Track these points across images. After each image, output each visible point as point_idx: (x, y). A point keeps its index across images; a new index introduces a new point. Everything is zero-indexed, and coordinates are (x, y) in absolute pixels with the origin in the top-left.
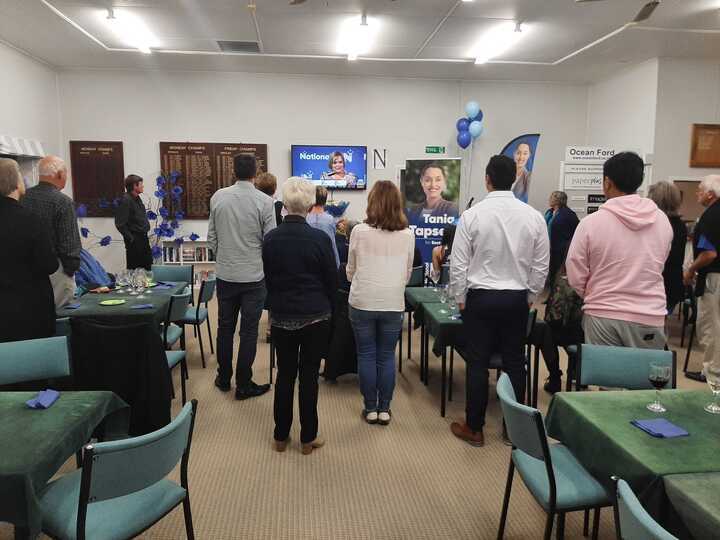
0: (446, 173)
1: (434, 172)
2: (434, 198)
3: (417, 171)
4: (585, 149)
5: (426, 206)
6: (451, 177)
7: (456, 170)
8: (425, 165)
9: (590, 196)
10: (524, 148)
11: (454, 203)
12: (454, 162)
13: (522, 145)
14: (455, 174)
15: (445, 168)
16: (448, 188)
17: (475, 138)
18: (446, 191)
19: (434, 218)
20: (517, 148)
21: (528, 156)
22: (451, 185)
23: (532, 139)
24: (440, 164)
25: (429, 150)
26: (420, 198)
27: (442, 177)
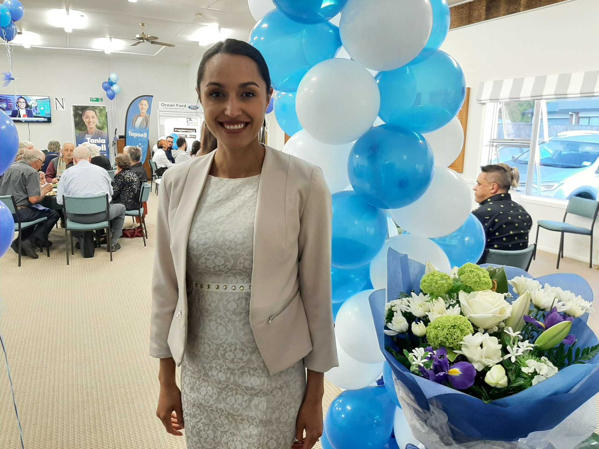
0: (98, 114)
1: (90, 113)
2: (92, 128)
3: (80, 112)
4: (170, 103)
5: (87, 133)
6: (100, 117)
7: (104, 112)
8: (84, 109)
9: (175, 129)
10: (145, 102)
11: (105, 131)
12: (102, 108)
13: (143, 101)
14: (103, 115)
15: (97, 111)
16: (99, 122)
17: (117, 94)
18: (99, 125)
19: (93, 140)
20: (140, 102)
21: (147, 107)
22: (101, 121)
23: (149, 97)
24: (94, 108)
25: (92, 100)
26: (83, 128)
27: (96, 116)
